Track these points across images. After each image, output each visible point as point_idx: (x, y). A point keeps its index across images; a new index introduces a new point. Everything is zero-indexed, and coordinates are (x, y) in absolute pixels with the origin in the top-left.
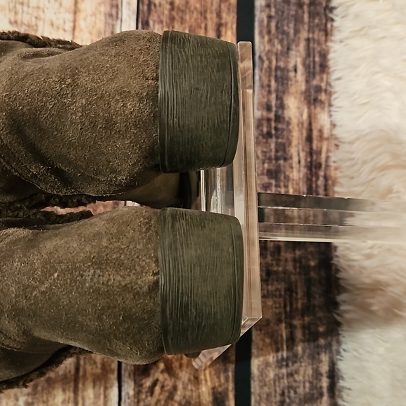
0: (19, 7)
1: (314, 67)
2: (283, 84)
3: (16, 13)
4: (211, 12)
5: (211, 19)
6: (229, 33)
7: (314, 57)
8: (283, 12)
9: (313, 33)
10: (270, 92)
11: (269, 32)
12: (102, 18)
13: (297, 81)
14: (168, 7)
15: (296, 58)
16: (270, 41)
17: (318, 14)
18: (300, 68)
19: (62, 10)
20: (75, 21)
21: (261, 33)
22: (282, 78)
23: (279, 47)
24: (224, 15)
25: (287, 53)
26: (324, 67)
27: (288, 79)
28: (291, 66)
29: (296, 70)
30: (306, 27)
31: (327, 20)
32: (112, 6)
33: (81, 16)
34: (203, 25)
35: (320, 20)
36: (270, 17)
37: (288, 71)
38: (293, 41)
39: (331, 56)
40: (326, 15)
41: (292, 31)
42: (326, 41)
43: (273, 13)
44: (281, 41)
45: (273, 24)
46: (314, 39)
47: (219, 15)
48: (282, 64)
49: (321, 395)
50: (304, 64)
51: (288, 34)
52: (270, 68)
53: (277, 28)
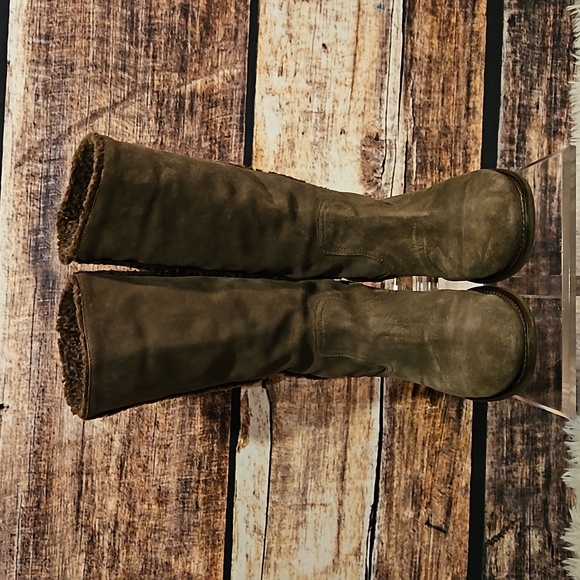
0: (313, 69)
1: (555, 103)
2: (525, 119)
3: (311, 75)
4: (463, 62)
5: (463, 67)
6: (478, 78)
7: (555, 94)
8: (527, 56)
9: (556, 72)
10: (513, 127)
11: (514, 75)
12: (374, 73)
13: (538, 116)
14: (427, 60)
15: (539, 96)
16: (515, 82)
17: (561, 55)
18: (542, 104)
19: (344, 69)
20: (353, 78)
21: (506, 76)
22: (524, 114)
23: (523, 88)
24: (474, 63)
25: (530, 92)
26: (565, 102)
27: (530, 114)
28: (533, 103)
29: (538, 108)
30: (549, 68)
31: (569, 61)
32: (382, 63)
33: (358, 73)
34: (456, 73)
35: (563, 61)
36: (515, 62)
37: (531, 108)
38: (536, 81)
39: (571, 92)
40: (569, 56)
41: (536, 72)
42: (568, 80)
43: (518, 58)
44: (525, 82)
45: (518, 68)
46: (556, 78)
47: (470, 64)
48: (525, 102)
49: (548, 386)
50: (545, 102)
51: (532, 75)
52: (514, 106)
53: (521, 70)
